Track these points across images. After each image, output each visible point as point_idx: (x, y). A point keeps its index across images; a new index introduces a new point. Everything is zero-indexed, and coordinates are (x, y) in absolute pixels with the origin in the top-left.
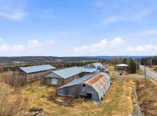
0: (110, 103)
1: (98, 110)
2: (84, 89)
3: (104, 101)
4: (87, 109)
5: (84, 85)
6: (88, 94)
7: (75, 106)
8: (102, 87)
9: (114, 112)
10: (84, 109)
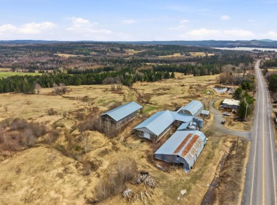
0: (197, 172)
1: (187, 178)
2: (178, 159)
3: (192, 170)
4: (179, 176)
5: (178, 156)
6: (181, 163)
7: (171, 173)
8: (193, 156)
9: (198, 181)
10: (177, 176)
